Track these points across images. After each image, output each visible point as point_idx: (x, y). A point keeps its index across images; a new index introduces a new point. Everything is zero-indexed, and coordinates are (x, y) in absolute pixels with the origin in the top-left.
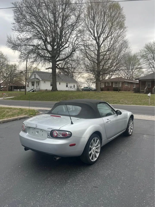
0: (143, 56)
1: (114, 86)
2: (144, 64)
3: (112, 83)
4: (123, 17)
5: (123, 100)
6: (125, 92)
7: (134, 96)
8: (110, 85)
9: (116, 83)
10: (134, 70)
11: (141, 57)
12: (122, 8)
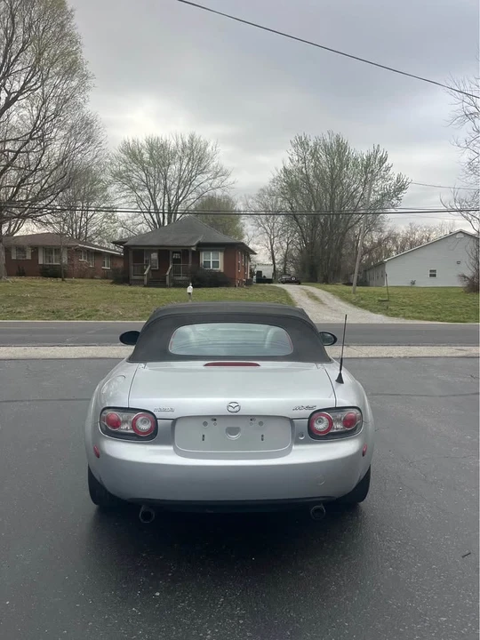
0: (118, 176)
1: (41, 262)
2: (124, 200)
3: (35, 249)
4: (74, 41)
5: (106, 305)
6: (81, 280)
7: (131, 292)
8: (29, 257)
9: (49, 250)
10: (90, 214)
11: (114, 177)
12: (72, 11)
